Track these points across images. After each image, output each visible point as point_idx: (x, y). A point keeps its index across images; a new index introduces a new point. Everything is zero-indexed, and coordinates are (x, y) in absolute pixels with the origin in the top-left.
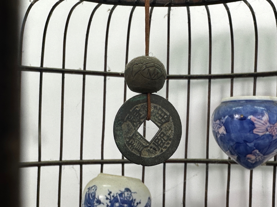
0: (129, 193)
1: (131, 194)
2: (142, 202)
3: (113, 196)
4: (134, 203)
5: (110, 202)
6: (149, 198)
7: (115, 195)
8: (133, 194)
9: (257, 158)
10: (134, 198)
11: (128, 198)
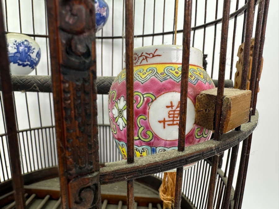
0: (28, 43)
2: (36, 48)
3: (18, 43)
4: (31, 48)
5: (17, 46)
6: (40, 49)
7: (19, 43)
8: (30, 44)
10: (31, 46)
11: (27, 45)
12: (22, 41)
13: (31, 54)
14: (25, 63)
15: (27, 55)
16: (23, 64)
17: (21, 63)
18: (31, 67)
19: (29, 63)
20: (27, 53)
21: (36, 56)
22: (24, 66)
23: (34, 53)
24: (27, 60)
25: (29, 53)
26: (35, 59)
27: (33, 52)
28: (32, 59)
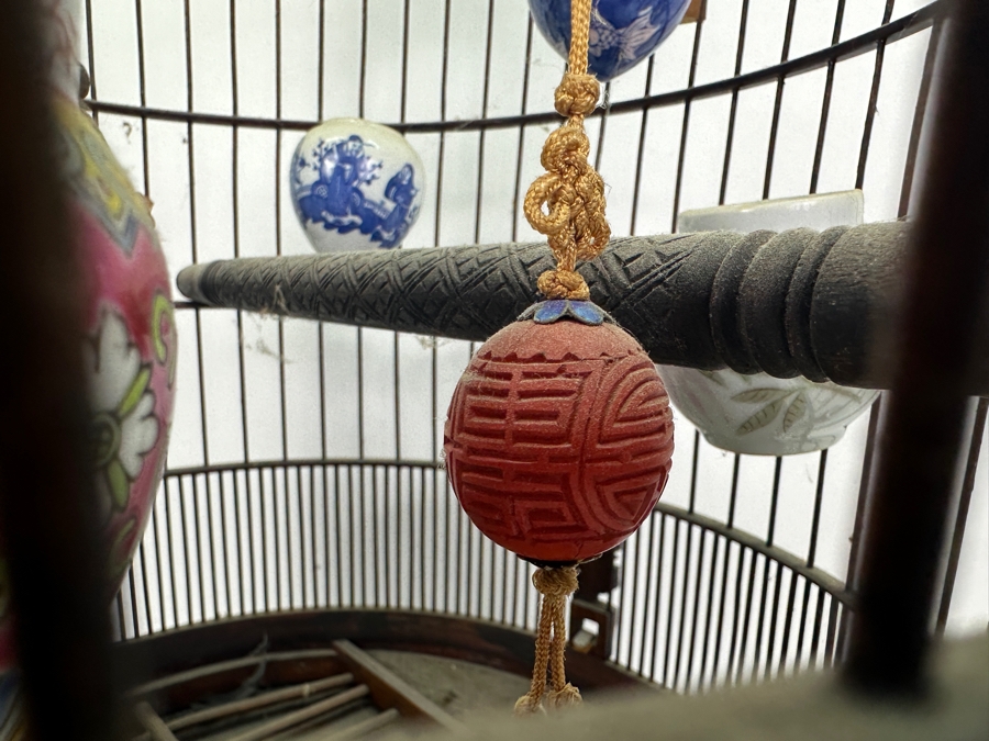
0: (358, 144)
1: (361, 147)
2: (385, 164)
3: (326, 149)
4: (366, 164)
9: (603, 38)
10: (366, 155)
11: (354, 153)
12: (338, 142)
13: (364, 187)
14: (346, 220)
15: (349, 189)
16: (339, 222)
17: (331, 219)
18: (369, 236)
19: (358, 220)
20: (347, 183)
21: (387, 194)
22: (344, 229)
23: (374, 182)
24: (349, 210)
25: (355, 184)
26: (381, 206)
27: (374, 177)
28: (366, 205)
